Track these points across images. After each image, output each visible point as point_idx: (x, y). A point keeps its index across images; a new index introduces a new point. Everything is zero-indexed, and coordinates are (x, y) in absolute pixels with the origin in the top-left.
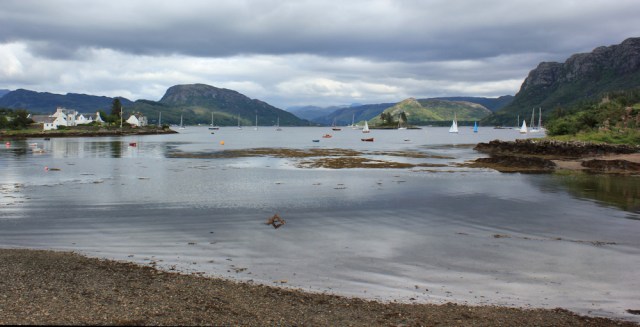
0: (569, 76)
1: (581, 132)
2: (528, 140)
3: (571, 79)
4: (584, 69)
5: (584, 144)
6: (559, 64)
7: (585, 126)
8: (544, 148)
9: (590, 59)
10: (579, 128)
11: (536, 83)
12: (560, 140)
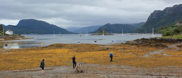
0: (165, 15)
1: (174, 35)
2: (155, 38)
3: (165, 16)
4: (170, 13)
5: (176, 39)
6: (161, 11)
7: (176, 33)
8: (161, 40)
9: (172, 9)
10: (174, 34)
11: (153, 18)
12: (167, 37)
